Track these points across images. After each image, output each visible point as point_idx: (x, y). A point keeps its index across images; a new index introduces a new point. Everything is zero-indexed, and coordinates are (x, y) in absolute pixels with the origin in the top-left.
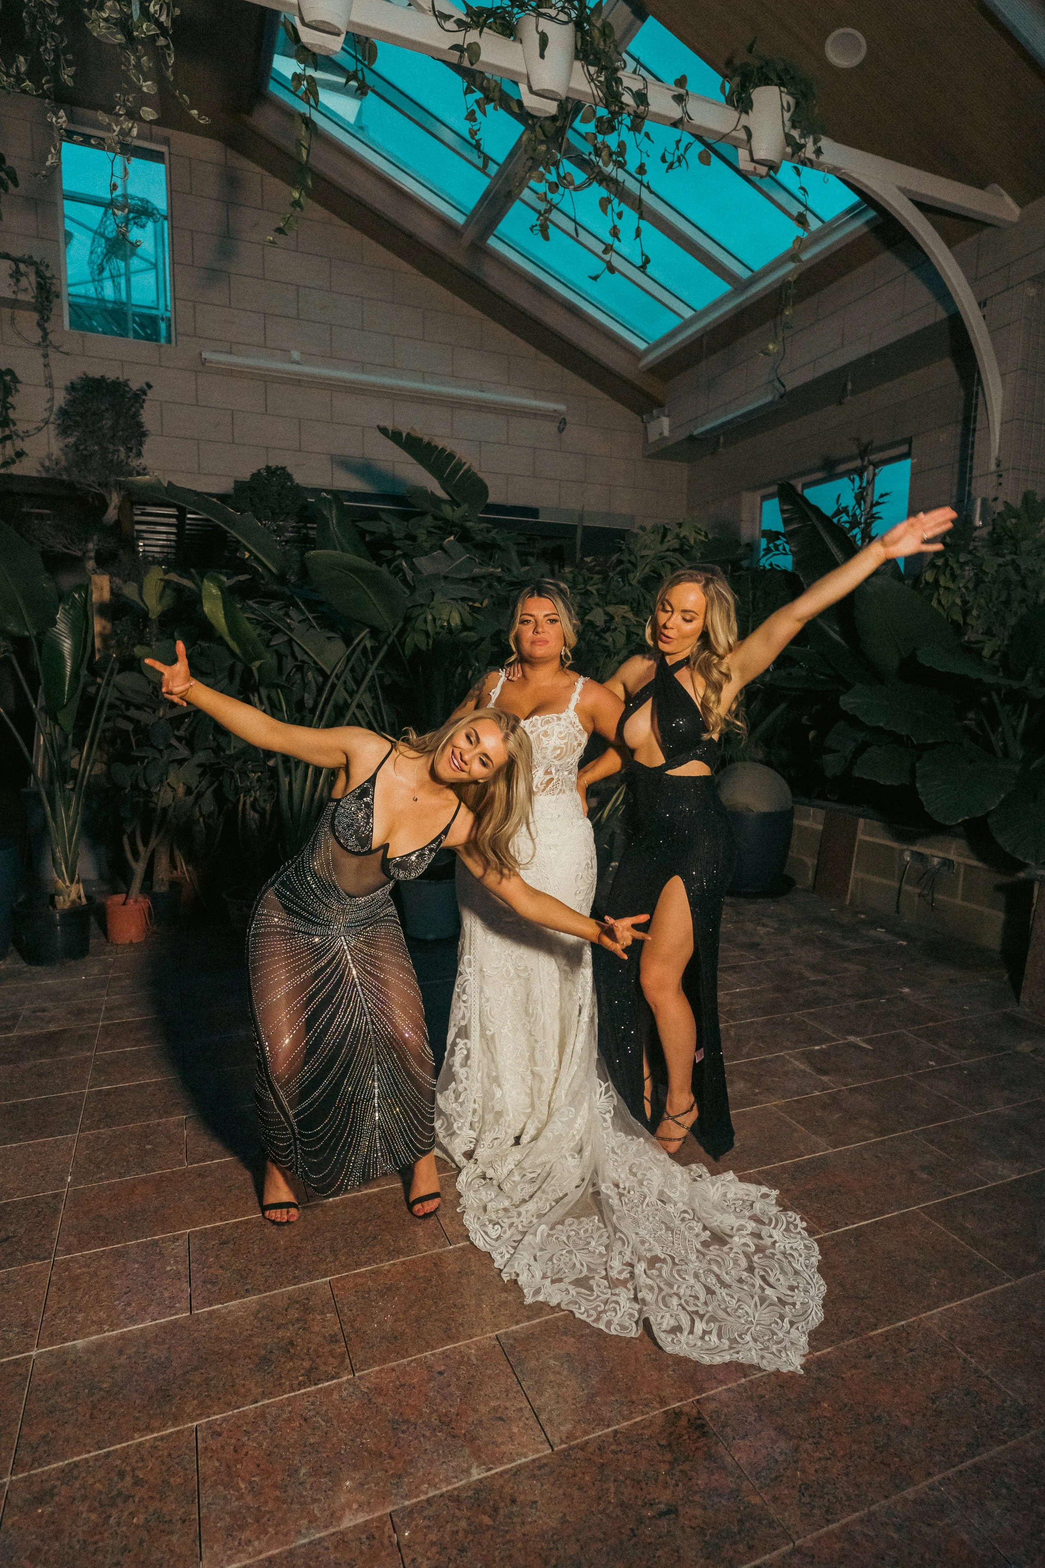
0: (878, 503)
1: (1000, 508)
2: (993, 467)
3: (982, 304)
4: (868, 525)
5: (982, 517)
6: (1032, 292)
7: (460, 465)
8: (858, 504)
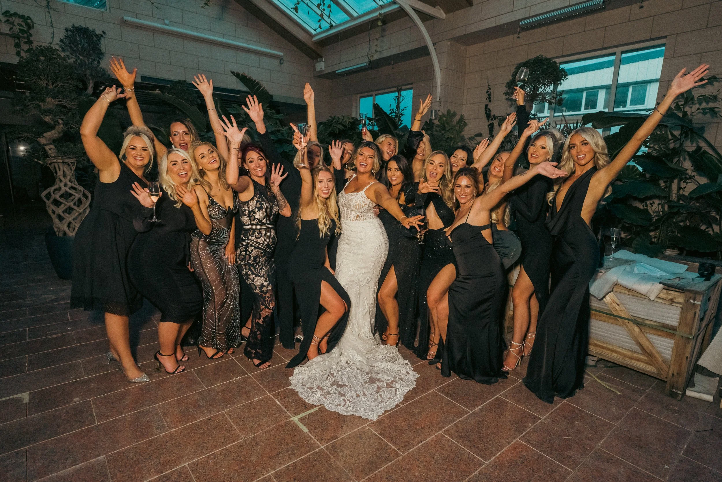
0: (403, 110)
1: (441, 114)
2: (438, 100)
3: (434, 44)
4: (400, 117)
5: (435, 116)
6: (449, 43)
7: (261, 86)
8: (397, 108)
